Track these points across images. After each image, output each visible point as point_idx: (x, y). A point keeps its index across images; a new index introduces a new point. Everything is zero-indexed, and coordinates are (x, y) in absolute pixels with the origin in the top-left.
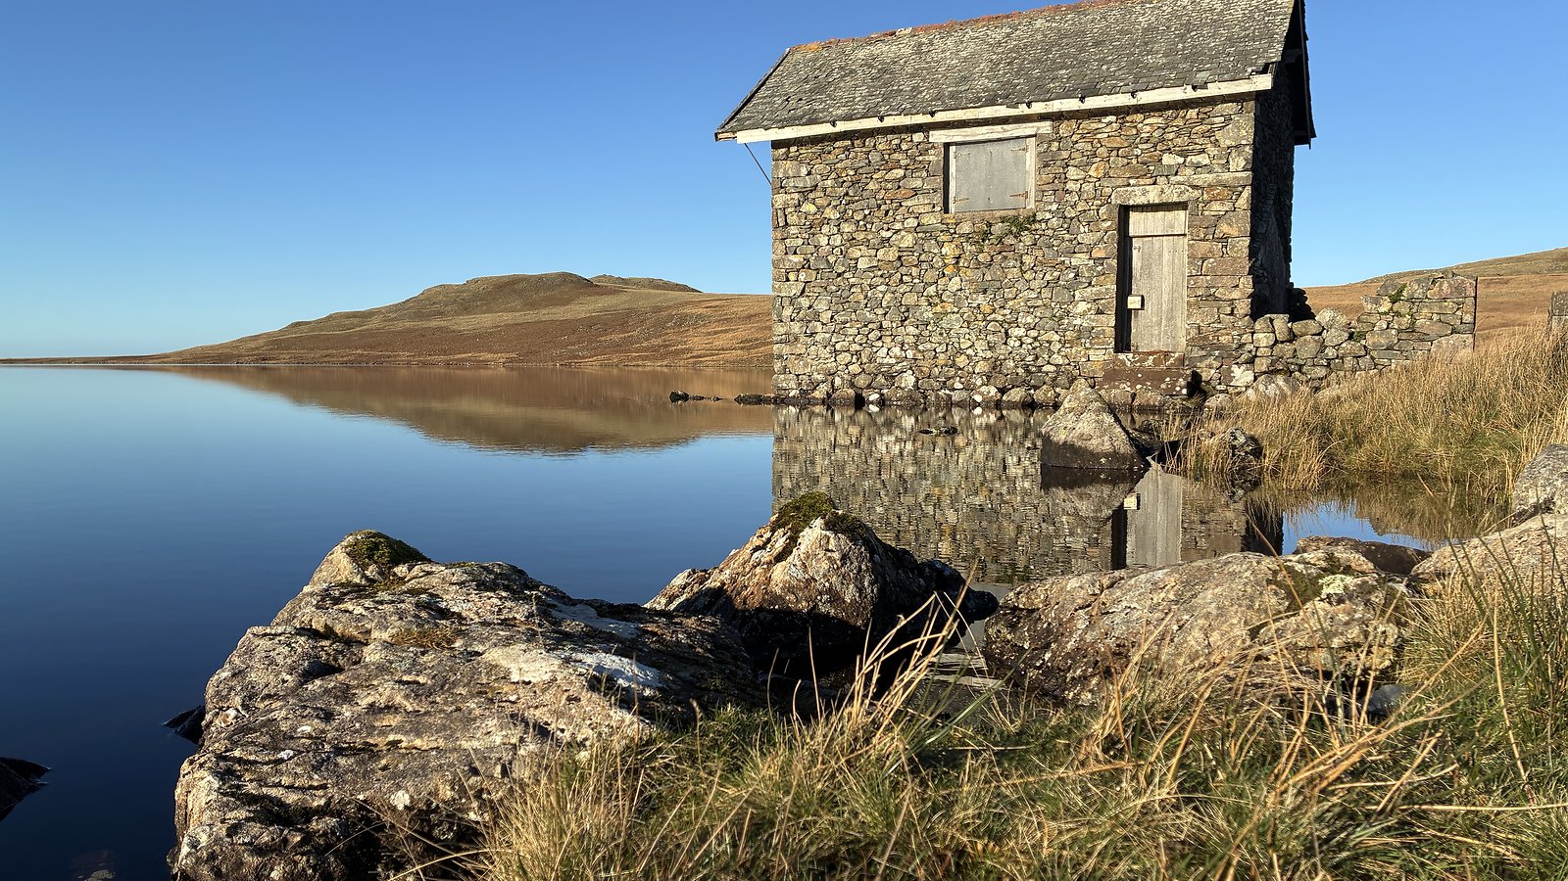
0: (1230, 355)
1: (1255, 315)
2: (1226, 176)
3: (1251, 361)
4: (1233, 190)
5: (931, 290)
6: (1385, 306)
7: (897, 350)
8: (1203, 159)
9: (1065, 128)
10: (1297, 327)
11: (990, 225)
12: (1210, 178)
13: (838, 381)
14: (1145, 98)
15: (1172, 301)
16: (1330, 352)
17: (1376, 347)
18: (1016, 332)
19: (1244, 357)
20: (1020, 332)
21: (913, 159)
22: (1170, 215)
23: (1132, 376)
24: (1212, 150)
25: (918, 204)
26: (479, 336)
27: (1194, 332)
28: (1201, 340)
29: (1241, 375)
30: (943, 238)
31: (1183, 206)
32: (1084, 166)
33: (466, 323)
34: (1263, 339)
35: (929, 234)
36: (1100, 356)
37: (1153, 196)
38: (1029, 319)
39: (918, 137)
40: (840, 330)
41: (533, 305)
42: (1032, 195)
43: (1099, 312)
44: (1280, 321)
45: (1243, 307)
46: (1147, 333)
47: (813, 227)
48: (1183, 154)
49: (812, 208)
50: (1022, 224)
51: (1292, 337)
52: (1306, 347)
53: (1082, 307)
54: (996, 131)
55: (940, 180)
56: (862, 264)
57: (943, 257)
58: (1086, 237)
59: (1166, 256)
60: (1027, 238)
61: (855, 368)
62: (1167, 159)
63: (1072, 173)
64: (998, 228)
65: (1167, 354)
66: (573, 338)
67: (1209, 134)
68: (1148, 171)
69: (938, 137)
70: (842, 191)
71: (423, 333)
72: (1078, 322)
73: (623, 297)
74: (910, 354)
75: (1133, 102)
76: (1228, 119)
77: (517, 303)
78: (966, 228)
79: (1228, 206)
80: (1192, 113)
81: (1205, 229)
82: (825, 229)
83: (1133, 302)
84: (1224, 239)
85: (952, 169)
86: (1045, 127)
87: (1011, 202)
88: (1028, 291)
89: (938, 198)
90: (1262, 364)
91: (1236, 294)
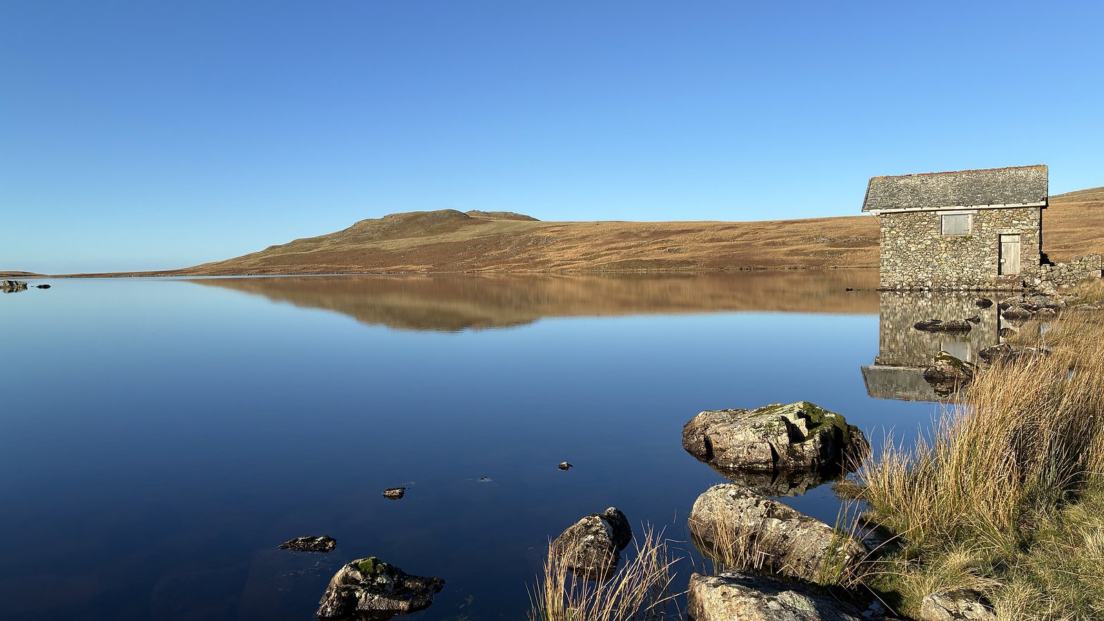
0: (1033, 276)
1: (1041, 265)
2: (1032, 227)
3: (1040, 277)
4: (1034, 231)
5: (937, 257)
6: (1078, 263)
7: (925, 275)
8: (1025, 222)
9: (981, 212)
10: (1053, 268)
11: (957, 239)
12: (1027, 227)
13: (904, 284)
14: (1007, 206)
15: (1014, 261)
16: (1063, 275)
17: (1076, 273)
18: (965, 269)
19: (1038, 276)
20: (968, 269)
21: (930, 219)
22: (1014, 237)
23: (1005, 281)
24: (1028, 220)
25: (933, 232)
26: (403, 254)
27: (1023, 269)
28: (1025, 271)
29: (1037, 281)
30: (941, 242)
31: (1019, 234)
32: (988, 223)
33: (390, 245)
34: (1044, 271)
35: (937, 241)
36: (994, 276)
37: (1010, 232)
38: (971, 266)
39: (932, 213)
40: (905, 269)
41: (432, 232)
42: (970, 231)
43: (993, 264)
44: (1048, 266)
45: (1038, 262)
46: (1007, 270)
47: (895, 238)
48: (1019, 221)
49: (895, 233)
50: (967, 239)
51: (1052, 271)
52: (1056, 274)
53: (988, 262)
54: (959, 212)
55: (940, 225)
56: (913, 249)
57: (941, 248)
58: (988, 242)
59: (1012, 248)
60: (969, 243)
61: (910, 280)
62: (1014, 222)
63: (984, 224)
64: (959, 240)
65: (1015, 275)
66: (466, 254)
67: (1027, 215)
68: (1008, 224)
69: (939, 213)
70: (906, 227)
71: (364, 252)
72: (986, 266)
73: (491, 226)
74: (930, 276)
75: (1004, 207)
76: (1032, 212)
77: (421, 231)
78: (949, 239)
79: (1033, 235)
80: (1022, 210)
81: (1025, 240)
82: (899, 239)
83: (1002, 261)
84: (1032, 244)
85: (943, 223)
86: (976, 212)
87: (964, 232)
88: (969, 258)
89: (939, 231)
90: (1044, 278)
91: (1035, 259)
